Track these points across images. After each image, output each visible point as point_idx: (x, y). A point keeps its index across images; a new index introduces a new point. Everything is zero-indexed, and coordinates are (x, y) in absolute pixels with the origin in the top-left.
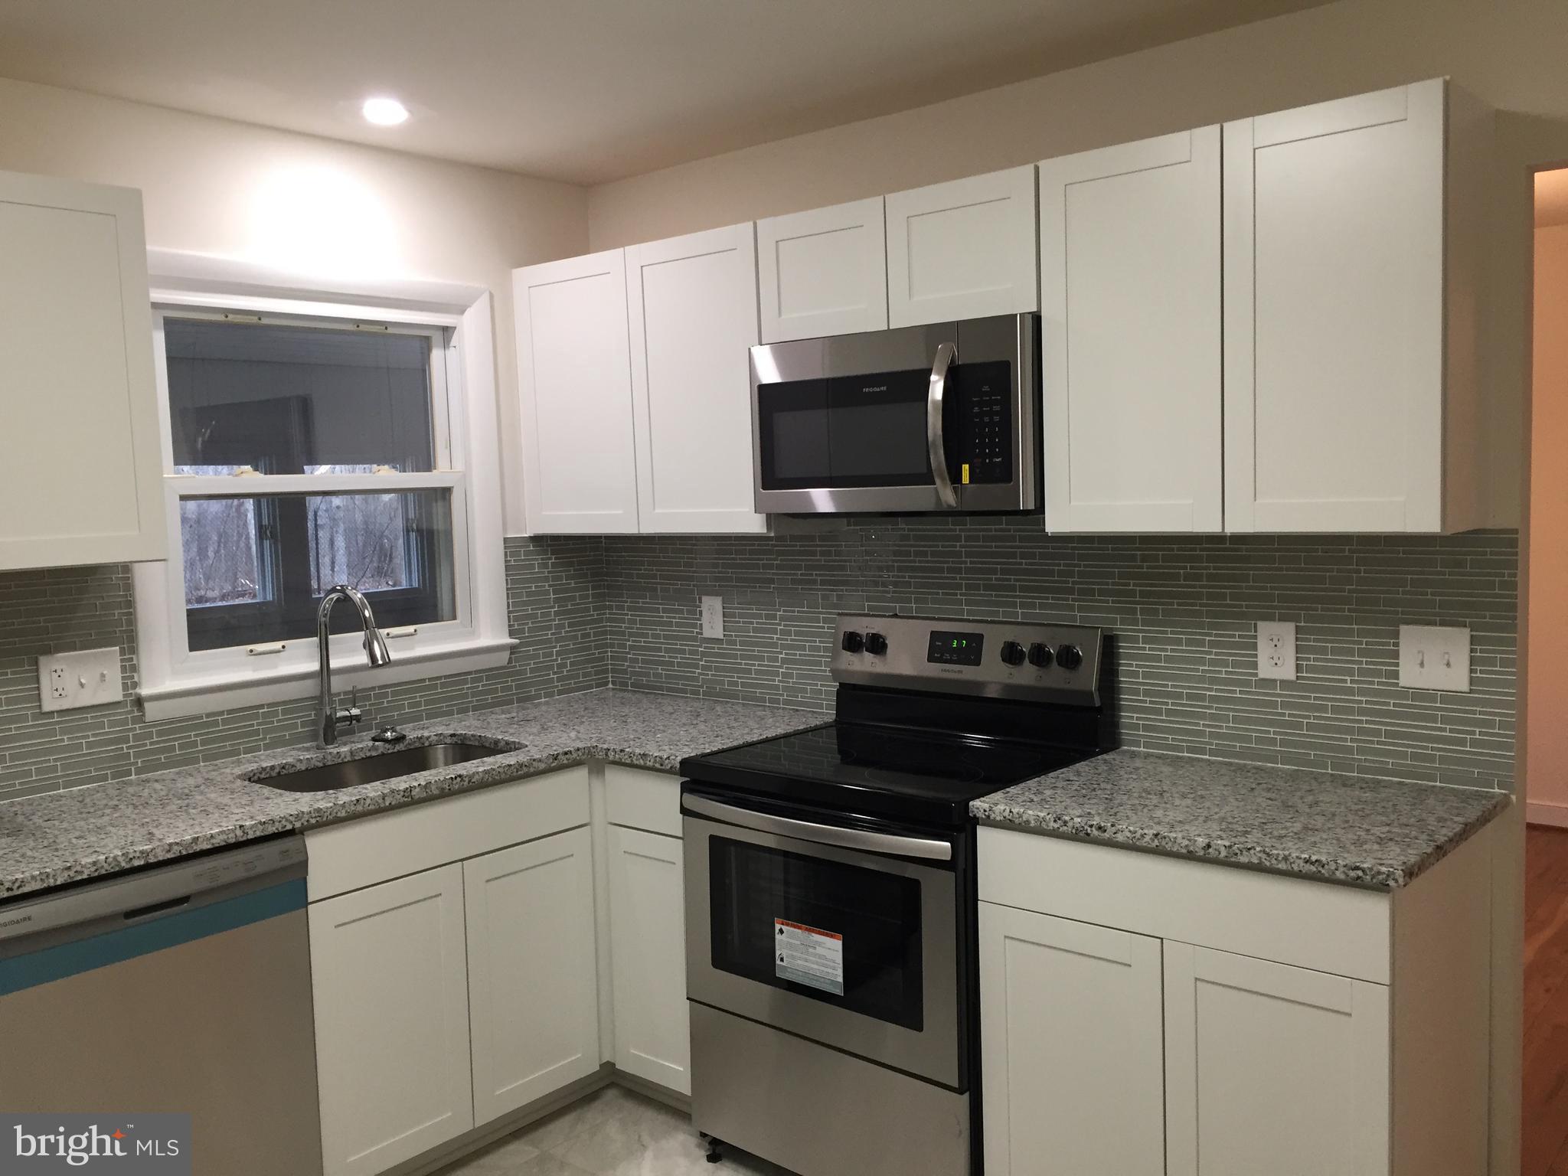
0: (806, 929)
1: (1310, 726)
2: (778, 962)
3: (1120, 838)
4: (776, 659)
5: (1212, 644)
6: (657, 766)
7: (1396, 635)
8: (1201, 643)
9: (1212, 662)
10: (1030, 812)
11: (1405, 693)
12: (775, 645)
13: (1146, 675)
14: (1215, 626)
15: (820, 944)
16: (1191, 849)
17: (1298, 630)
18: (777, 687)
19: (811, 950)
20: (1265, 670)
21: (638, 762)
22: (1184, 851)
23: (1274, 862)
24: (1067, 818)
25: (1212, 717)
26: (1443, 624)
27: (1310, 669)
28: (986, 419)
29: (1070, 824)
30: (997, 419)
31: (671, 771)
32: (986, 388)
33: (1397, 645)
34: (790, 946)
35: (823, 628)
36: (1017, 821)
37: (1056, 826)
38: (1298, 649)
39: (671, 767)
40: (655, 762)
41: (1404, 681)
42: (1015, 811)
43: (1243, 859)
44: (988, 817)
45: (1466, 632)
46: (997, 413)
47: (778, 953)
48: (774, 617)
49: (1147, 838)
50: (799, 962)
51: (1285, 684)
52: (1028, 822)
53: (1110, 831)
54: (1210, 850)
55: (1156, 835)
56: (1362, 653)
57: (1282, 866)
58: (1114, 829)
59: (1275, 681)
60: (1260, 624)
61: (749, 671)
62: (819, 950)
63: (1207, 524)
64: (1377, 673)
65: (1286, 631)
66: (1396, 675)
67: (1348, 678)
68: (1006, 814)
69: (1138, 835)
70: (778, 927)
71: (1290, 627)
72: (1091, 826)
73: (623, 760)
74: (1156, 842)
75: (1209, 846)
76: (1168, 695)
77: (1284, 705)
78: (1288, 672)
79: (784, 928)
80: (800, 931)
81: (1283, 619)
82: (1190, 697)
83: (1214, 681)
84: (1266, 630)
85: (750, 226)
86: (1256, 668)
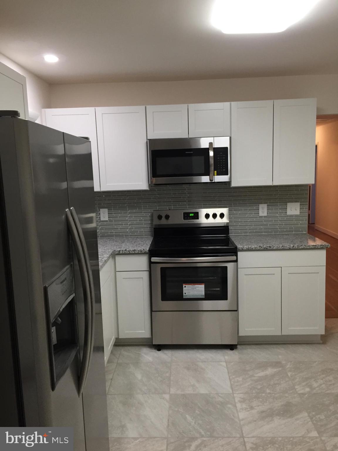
0: (193, 285)
1: (270, 225)
2: (184, 294)
3: (274, 248)
4: (128, 224)
5: (250, 210)
6: (140, 252)
7: (286, 205)
8: (247, 210)
9: (249, 214)
10: (253, 246)
11: (288, 216)
12: (127, 220)
13: (234, 218)
14: (250, 206)
15: (197, 287)
16: (290, 247)
17: (268, 205)
18: (128, 232)
19: (195, 289)
20: (261, 214)
21: (132, 253)
22: (288, 248)
23: (307, 247)
24: (262, 246)
25: (250, 225)
26: (295, 202)
27: (270, 213)
28: (221, 161)
29: (263, 247)
31: (145, 253)
32: (221, 153)
33: (287, 207)
34: (188, 290)
36: (250, 249)
37: (259, 248)
38: (268, 209)
39: (145, 252)
40: (139, 251)
41: (288, 214)
42: (249, 247)
43: (300, 248)
44: (243, 249)
45: (299, 204)
46: (224, 159)
47: (184, 292)
49: (280, 247)
50: (191, 293)
51: (265, 217)
52: (253, 248)
53: (272, 247)
54: (294, 247)
55: (282, 246)
56: (280, 209)
57: (308, 248)
58: (273, 247)
59: (262, 216)
60: (260, 205)
61: (118, 229)
62: (197, 289)
63: (269, 183)
64: (283, 213)
65: (265, 206)
66: (286, 213)
67: (277, 214)
68: (247, 248)
69: (278, 247)
70: (184, 286)
71: (266, 205)
72: (268, 247)
73: (126, 253)
74: (282, 248)
75: (294, 246)
76: (239, 222)
77: (265, 221)
78: (265, 214)
79: (186, 286)
80: (191, 285)
81: (264, 203)
82: (244, 222)
83: (250, 218)
84: (261, 206)
85: (144, 107)
86: (259, 214)
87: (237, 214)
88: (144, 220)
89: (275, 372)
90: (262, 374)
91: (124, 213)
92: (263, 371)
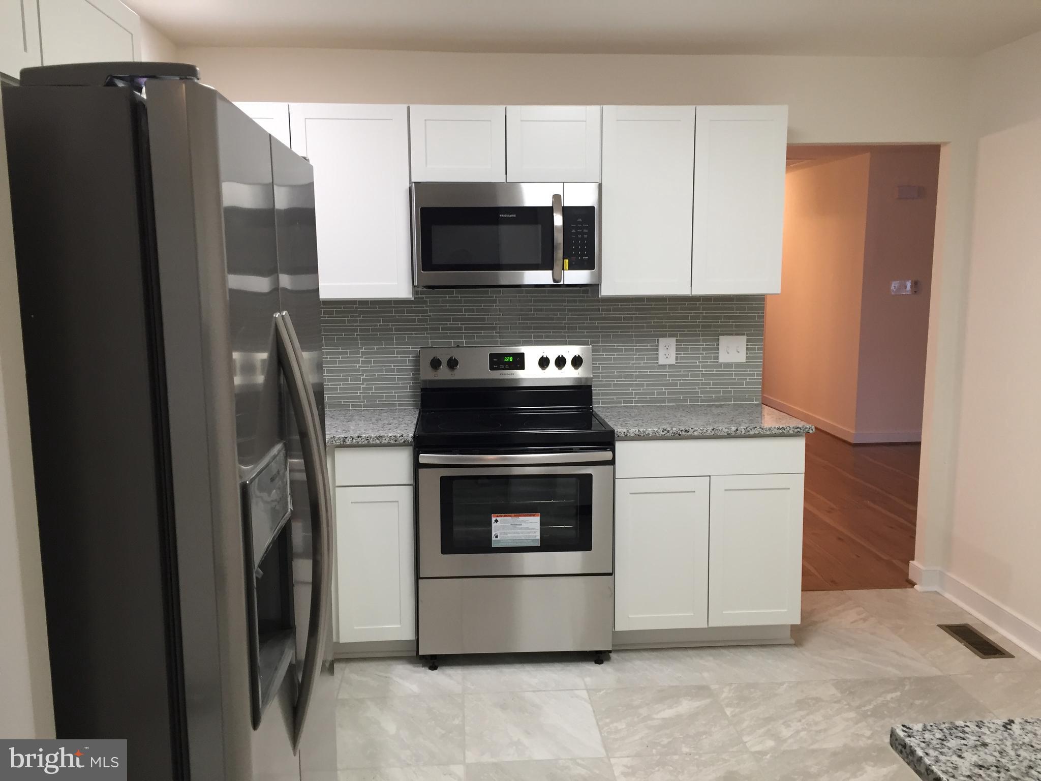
0: (515, 516)
1: (681, 384)
2: (494, 539)
3: (696, 434)
4: (359, 380)
5: (637, 350)
6: (392, 442)
7: (718, 340)
8: (632, 350)
9: (637, 359)
10: (650, 429)
11: (720, 365)
12: (358, 371)
13: (603, 368)
14: (638, 342)
15: (524, 522)
16: (729, 432)
17: (677, 341)
18: (359, 397)
19: (518, 526)
20: (662, 360)
22: (726, 434)
23: (765, 431)
24: (669, 429)
25: (637, 385)
26: (737, 334)
27: (682, 358)
28: (580, 236)
29: (671, 432)
30: (586, 236)
31: (405, 444)
32: (580, 220)
33: (718, 345)
34: (503, 528)
35: (397, 357)
36: (642, 435)
37: (663, 434)
38: (677, 350)
39: (404, 442)
40: (390, 439)
41: (721, 360)
42: (641, 430)
43: (752, 433)
44: (626, 436)
45: (745, 338)
46: (586, 233)
47: (493, 534)
48: (358, 353)
49: (709, 431)
50: (509, 535)
51: (670, 366)
52: (649, 434)
53: (691, 431)
54: (738, 432)
55: (713, 429)
56: (704, 349)
57: (768, 433)
58: (693, 430)
59: (666, 365)
60: (661, 340)
61: (336, 389)
62: (524, 525)
64: (710, 358)
65: (672, 342)
66: (717, 358)
67: (697, 361)
68: (637, 433)
69: (705, 431)
70: (493, 519)
71: (674, 339)
72: (682, 431)
74: (713, 433)
75: (737, 430)
76: (615, 377)
77: (670, 376)
78: (672, 361)
79: (498, 519)
80: (510, 518)
81: (670, 336)
82: (626, 377)
83: (638, 368)
84: (663, 342)
85: (405, 107)
86: (658, 360)
87: (610, 359)
88: (398, 370)
89: (698, 708)
90: (668, 713)
91: (351, 353)
92: (671, 707)
